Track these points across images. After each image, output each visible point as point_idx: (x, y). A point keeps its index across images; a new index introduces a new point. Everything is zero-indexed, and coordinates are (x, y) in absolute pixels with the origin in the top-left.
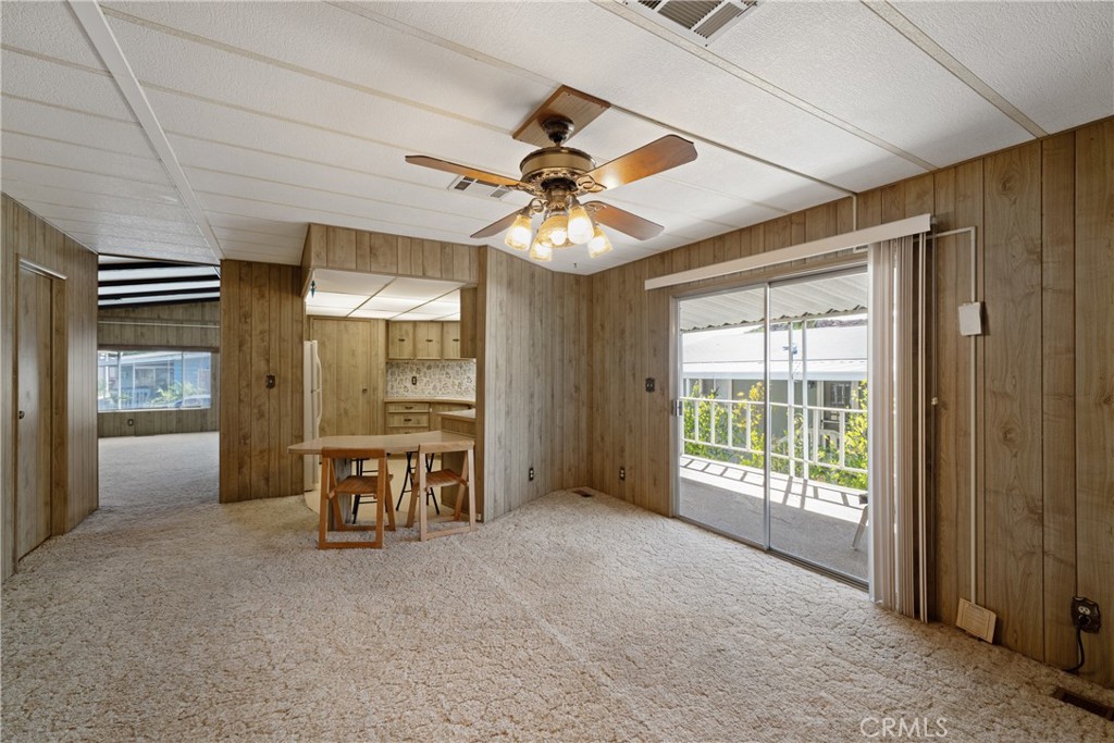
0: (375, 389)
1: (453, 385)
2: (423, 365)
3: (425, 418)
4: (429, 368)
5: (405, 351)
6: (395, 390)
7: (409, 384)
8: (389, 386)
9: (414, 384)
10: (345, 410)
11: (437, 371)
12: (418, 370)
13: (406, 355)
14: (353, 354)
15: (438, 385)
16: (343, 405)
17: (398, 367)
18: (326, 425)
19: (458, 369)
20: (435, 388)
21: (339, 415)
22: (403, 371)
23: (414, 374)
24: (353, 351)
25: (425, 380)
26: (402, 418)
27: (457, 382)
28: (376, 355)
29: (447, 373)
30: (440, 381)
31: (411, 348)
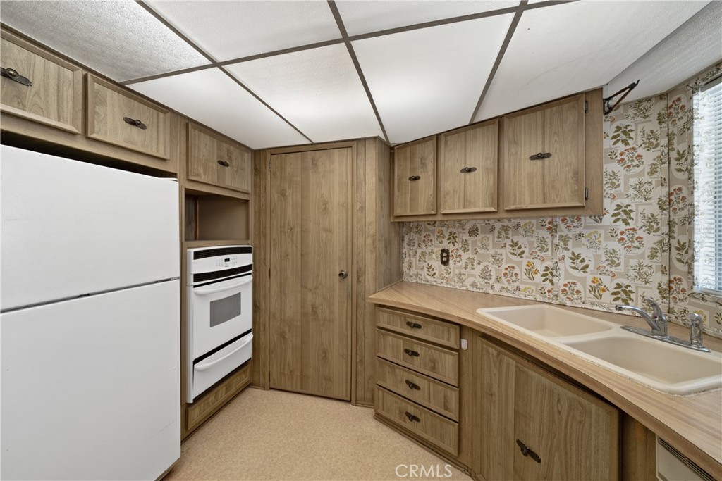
0: (360, 274)
1: (531, 271)
2: (462, 226)
3: (449, 361)
4: (474, 232)
5: (421, 200)
6: (414, 271)
7: (436, 263)
8: (406, 265)
9: (445, 263)
10: (313, 306)
11: (491, 239)
12: (453, 237)
13: (423, 206)
14: (325, 207)
15: (493, 269)
16: (310, 297)
17: (419, 232)
18: (286, 329)
19: (545, 234)
20: (485, 274)
21: (304, 314)
22: (427, 239)
23: (445, 244)
24: (325, 204)
25: (465, 257)
26: (401, 344)
27: (540, 267)
28: (363, 208)
29: (514, 245)
30: (498, 262)
31: (431, 190)
